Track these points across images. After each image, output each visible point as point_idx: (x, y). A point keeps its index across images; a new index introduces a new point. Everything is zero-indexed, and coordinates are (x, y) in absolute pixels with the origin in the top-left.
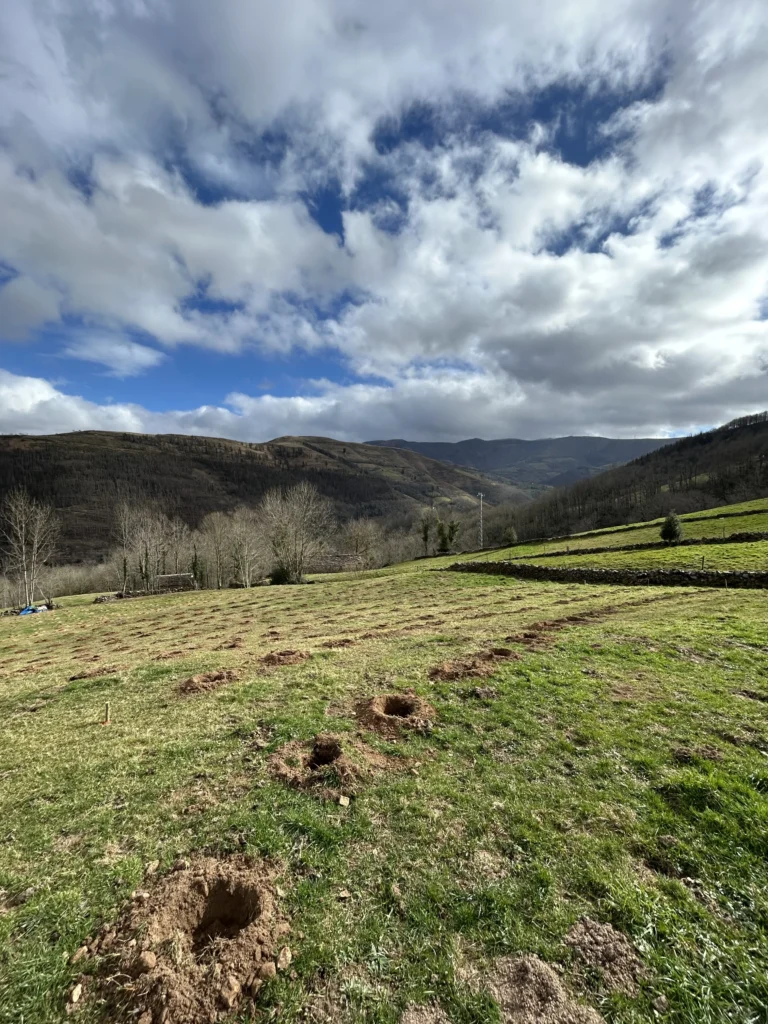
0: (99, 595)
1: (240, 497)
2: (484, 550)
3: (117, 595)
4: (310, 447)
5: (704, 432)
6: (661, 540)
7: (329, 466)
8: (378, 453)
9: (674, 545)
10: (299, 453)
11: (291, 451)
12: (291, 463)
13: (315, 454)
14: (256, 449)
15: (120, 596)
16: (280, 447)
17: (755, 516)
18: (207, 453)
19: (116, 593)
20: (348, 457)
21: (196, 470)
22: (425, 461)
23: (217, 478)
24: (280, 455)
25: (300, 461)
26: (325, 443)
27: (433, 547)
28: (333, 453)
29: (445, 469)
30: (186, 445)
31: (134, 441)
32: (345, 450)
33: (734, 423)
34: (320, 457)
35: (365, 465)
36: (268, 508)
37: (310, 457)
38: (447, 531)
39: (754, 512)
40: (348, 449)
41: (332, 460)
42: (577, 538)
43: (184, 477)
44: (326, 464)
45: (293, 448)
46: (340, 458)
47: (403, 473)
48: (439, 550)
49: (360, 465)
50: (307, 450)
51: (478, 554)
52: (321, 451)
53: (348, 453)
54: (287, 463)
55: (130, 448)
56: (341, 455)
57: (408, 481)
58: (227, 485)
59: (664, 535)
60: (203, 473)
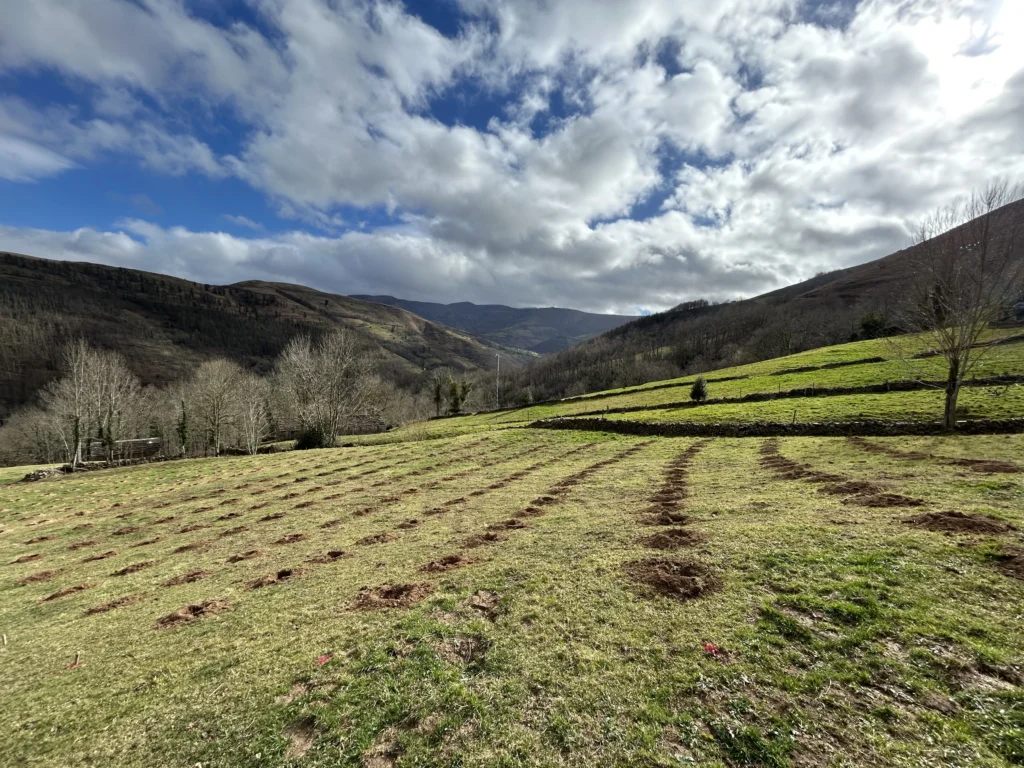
0: (31, 469)
1: (191, 347)
2: (500, 411)
3: (62, 469)
4: (285, 295)
5: (659, 312)
6: (690, 399)
7: (309, 318)
8: (365, 309)
9: (702, 404)
10: (272, 301)
11: (261, 298)
12: (260, 312)
13: (291, 303)
14: (215, 292)
15: (68, 470)
16: (247, 292)
17: (729, 382)
18: (143, 291)
19: (61, 465)
20: (331, 310)
21: (128, 312)
22: (417, 321)
23: (159, 323)
24: (247, 302)
25: (273, 310)
26: (302, 292)
27: (445, 407)
28: (313, 304)
29: (437, 330)
30: (110, 278)
31: (24, 266)
32: (327, 302)
33: (680, 306)
34: (297, 307)
35: (351, 320)
36: (294, 358)
37: (285, 306)
38: (459, 391)
39: (727, 379)
40: (331, 301)
41: (312, 312)
42: (587, 399)
43: (108, 319)
44: (305, 315)
45: (264, 295)
46: (321, 311)
47: (392, 331)
48: (451, 411)
49: (344, 320)
50: (280, 299)
51: (495, 415)
52: (298, 301)
53: (332, 306)
54: (255, 311)
55: (18, 274)
56: (323, 308)
57: (398, 339)
58: (172, 333)
59: (693, 395)
60: (137, 316)
